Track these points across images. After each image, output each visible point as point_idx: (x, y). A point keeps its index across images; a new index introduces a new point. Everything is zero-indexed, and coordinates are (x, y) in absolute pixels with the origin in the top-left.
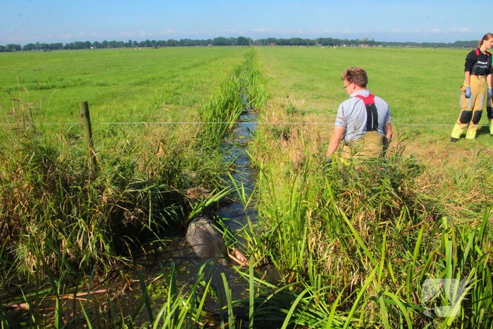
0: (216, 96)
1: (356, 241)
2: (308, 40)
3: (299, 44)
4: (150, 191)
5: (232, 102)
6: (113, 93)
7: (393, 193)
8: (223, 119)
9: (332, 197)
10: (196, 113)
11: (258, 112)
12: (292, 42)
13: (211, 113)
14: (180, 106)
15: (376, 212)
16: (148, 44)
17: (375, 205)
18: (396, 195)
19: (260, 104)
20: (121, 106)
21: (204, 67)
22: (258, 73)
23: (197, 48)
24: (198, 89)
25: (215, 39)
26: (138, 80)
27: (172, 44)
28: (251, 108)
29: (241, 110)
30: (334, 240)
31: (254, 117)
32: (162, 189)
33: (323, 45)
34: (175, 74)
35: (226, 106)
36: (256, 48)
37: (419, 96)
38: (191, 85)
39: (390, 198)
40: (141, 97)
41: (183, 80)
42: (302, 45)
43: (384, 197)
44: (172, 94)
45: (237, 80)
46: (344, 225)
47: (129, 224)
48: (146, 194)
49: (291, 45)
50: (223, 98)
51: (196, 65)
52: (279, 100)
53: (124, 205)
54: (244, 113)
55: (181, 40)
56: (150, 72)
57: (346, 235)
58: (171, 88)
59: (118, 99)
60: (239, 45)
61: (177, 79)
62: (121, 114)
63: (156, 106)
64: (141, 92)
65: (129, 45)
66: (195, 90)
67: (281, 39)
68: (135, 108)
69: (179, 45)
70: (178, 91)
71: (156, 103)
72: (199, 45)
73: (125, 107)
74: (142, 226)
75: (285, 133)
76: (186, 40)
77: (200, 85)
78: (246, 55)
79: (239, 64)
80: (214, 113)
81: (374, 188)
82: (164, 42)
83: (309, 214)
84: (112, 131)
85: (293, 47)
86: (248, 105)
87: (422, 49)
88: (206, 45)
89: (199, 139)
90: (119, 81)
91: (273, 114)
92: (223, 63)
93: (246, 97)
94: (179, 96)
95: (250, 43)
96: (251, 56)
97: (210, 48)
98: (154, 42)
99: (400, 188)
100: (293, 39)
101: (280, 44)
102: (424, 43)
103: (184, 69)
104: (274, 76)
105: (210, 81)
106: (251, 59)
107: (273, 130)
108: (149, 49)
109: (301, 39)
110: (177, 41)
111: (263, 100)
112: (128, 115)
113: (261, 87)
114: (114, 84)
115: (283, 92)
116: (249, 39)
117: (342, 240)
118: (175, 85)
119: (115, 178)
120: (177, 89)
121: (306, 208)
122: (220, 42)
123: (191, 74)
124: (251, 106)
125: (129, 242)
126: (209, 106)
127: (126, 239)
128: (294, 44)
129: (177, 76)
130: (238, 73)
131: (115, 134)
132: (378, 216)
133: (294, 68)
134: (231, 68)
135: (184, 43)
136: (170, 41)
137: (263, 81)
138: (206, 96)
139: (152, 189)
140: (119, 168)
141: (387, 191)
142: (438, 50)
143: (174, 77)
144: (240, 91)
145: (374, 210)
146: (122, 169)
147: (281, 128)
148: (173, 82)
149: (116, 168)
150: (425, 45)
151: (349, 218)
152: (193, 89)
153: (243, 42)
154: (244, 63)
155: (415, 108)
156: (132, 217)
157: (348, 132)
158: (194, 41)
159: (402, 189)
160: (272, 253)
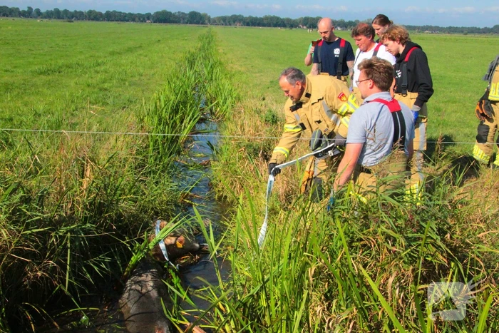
0: (162, 95)
1: (383, 313)
2: (289, 20)
3: (276, 25)
4: (69, 235)
5: (185, 103)
6: (6, 84)
7: (440, 243)
8: (173, 128)
9: (346, 248)
10: (132, 119)
11: (221, 120)
12: (265, 22)
13: (156, 119)
14: (109, 107)
15: (413, 270)
16: (57, 15)
17: (412, 260)
18: (443, 246)
19: (224, 108)
20: (19, 104)
21: (141, 52)
22: (220, 63)
23: (132, 24)
24: (135, 84)
25: (157, 13)
26: (43, 67)
27: (94, 16)
28: (212, 113)
29: (198, 115)
30: (348, 311)
31: (215, 126)
32: (87, 232)
33: (309, 27)
34: (100, 61)
35: (175, 111)
36: (215, 29)
37: (449, 101)
38: (124, 77)
39: (435, 249)
40: (49, 92)
41: (112, 70)
42: (279, 26)
43: (425, 249)
44: (96, 90)
45: (190, 73)
46: (364, 289)
47: (34, 285)
48: (62, 238)
49: (264, 25)
50: (173, 98)
51: (130, 50)
52: (251, 103)
53: (27, 255)
54: (202, 121)
55: (108, 12)
56: (62, 56)
57: (368, 304)
58: (94, 81)
59: (15, 93)
60: (191, 23)
61: (103, 68)
62: (20, 115)
63: (73, 107)
64: (49, 85)
65: (28, 14)
66: (130, 85)
67: (250, 17)
68: (41, 108)
69: (104, 20)
70: (106, 85)
71: (72, 102)
72: (134, 20)
73: (26, 105)
74: (54, 287)
75: (264, 150)
76: (115, 11)
77: (137, 78)
78: (201, 38)
79: (193, 50)
80: (160, 120)
81: (410, 235)
82: (81, 13)
83: (311, 271)
84: (7, 142)
85: (265, 28)
86: (207, 109)
87: (448, 36)
88: (144, 21)
89: (140, 157)
90: (15, 67)
91: (246, 122)
92: (170, 48)
93: (204, 98)
94: (106, 92)
95: (207, 21)
96: (209, 40)
97: (149, 26)
98: (66, 11)
99: (448, 235)
100: (267, 18)
101: (248, 25)
102: (450, 28)
103: (112, 53)
104: (243, 69)
105: (152, 72)
106: (209, 43)
107: (248, 146)
108: (59, 22)
109: (278, 18)
110: (101, 14)
111: (229, 102)
112: (31, 117)
113: (226, 84)
114: (7, 71)
115: (257, 92)
116: (206, 15)
117: (361, 310)
118: (99, 77)
119: (13, 213)
120: (104, 82)
121: (307, 263)
122: (164, 18)
123: (123, 61)
124: (211, 110)
125: (32, 312)
126: (152, 109)
127: (28, 308)
128: (269, 25)
129: (104, 63)
130: (192, 63)
131: (11, 146)
132: (416, 277)
133: (270, 59)
134: (181, 55)
135: (111, 17)
136: (90, 12)
137: (228, 76)
138: (146, 94)
139: (72, 231)
140: (21, 198)
141: (429, 240)
142: (470, 36)
143: (99, 65)
144: (194, 89)
145: (411, 268)
146: (26, 200)
147: (258, 142)
148: (97, 72)
149: (16, 198)
150: (451, 30)
151: (374, 278)
152: (127, 84)
153: (196, 19)
154: (200, 50)
155: (445, 118)
156: (39, 274)
157: (368, 151)
158: (125, 15)
159: (451, 237)
160: (252, 325)
